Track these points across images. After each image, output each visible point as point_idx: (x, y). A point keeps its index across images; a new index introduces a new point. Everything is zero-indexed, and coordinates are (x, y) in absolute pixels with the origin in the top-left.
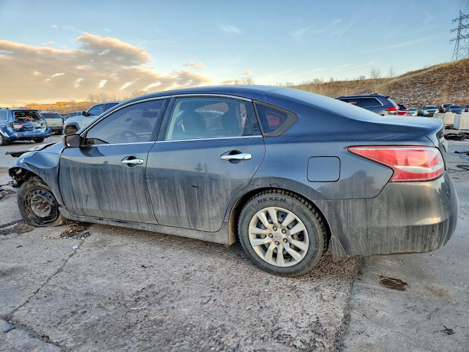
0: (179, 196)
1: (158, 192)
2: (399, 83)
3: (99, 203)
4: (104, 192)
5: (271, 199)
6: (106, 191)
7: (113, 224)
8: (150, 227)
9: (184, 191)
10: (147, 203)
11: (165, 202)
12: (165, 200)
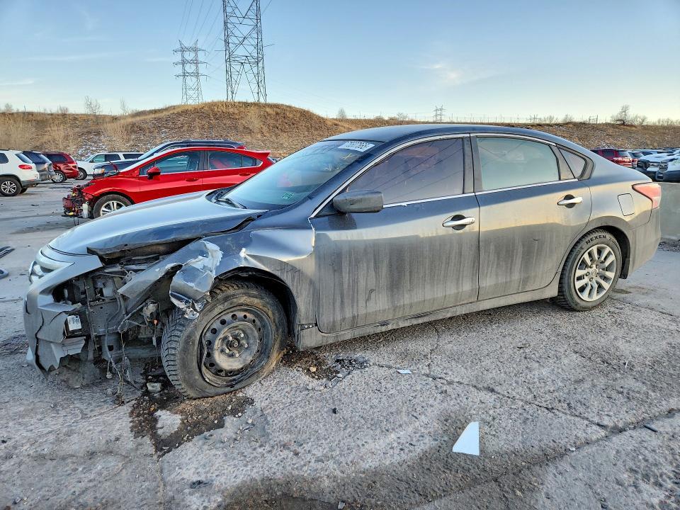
0: (517, 254)
1: (492, 257)
2: (137, 124)
3: (392, 296)
4: (407, 277)
5: (596, 238)
6: (410, 275)
7: (407, 324)
8: (464, 308)
9: (523, 248)
10: (473, 275)
11: (497, 267)
12: (498, 264)
